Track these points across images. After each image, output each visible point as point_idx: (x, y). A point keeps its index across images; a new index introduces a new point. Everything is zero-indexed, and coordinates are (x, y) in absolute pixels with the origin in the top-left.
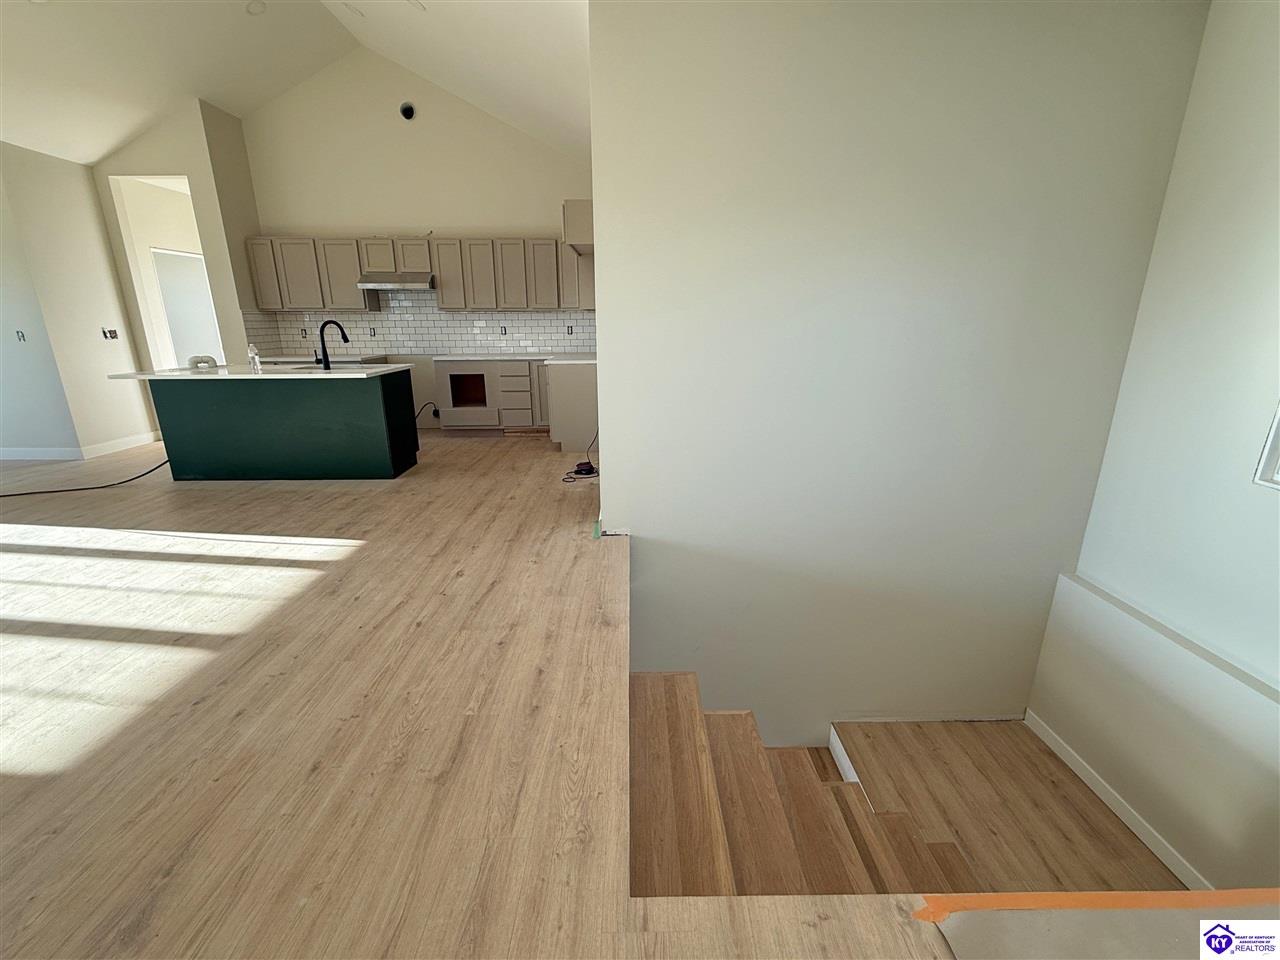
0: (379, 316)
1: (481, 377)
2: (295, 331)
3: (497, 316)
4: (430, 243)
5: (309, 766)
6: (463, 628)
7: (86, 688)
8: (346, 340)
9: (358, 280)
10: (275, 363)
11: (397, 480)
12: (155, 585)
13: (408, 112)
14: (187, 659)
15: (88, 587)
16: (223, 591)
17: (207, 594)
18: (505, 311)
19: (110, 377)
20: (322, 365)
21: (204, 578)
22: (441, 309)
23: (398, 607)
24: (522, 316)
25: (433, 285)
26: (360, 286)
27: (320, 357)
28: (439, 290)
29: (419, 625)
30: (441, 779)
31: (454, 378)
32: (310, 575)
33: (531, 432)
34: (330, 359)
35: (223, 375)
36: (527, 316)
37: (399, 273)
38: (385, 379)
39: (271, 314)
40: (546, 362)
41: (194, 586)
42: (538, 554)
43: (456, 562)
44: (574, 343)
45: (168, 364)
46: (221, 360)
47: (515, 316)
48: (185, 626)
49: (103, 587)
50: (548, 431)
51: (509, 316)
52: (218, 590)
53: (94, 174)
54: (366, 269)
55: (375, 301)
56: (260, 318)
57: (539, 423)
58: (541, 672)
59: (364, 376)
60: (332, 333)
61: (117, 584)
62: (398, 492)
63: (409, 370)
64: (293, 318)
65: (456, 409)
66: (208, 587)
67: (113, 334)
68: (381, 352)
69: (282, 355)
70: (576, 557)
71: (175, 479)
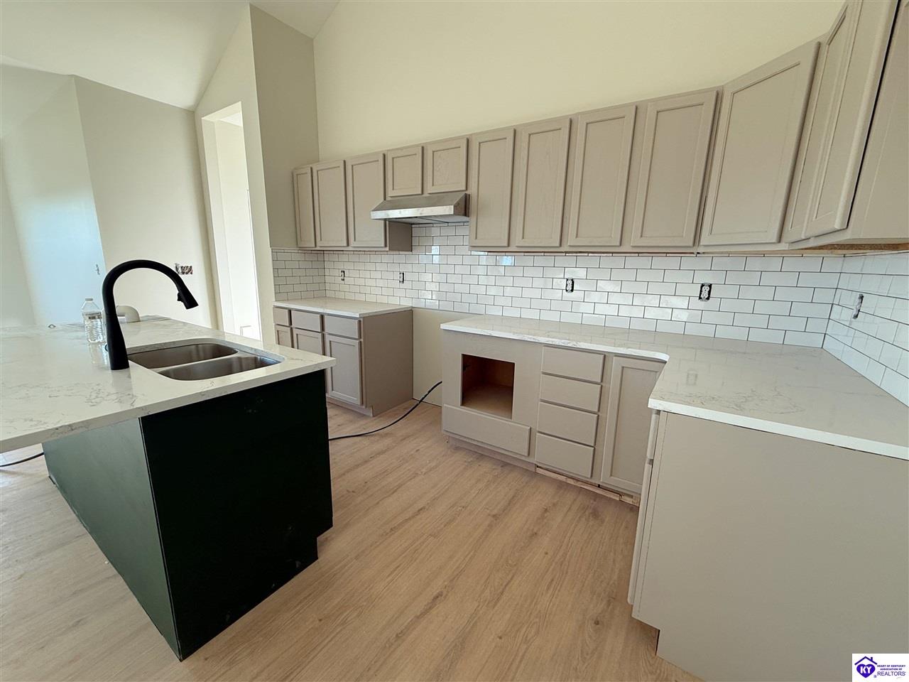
1: (510, 367)
2: (336, 272)
3: (561, 260)
4: (470, 143)
18: (577, 252)
22: (474, 248)
24: (607, 261)
26: (374, 216)
28: (473, 219)
31: (467, 361)
36: (619, 260)
37: (426, 195)
44: (708, 317)
47: (593, 260)
51: (583, 260)
54: (391, 190)
65: (465, 410)
67: (186, 270)
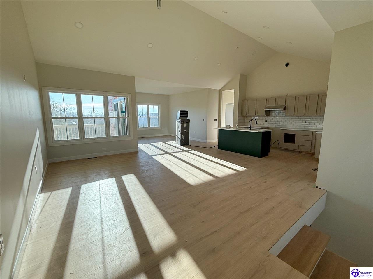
0: (269, 117)
2: (248, 120)
3: (305, 117)
4: (286, 98)
5: (221, 200)
6: (260, 192)
7: (198, 176)
8: (256, 123)
9: (265, 108)
10: (242, 127)
11: (262, 158)
12: (210, 165)
13: (287, 65)
14: (211, 178)
15: (202, 163)
16: (219, 169)
17: (217, 169)
19: (213, 128)
20: (250, 129)
21: (217, 167)
22: (286, 115)
23: (248, 183)
24: (314, 117)
25: (285, 109)
26: (265, 110)
27: (250, 127)
28: (286, 110)
29: (250, 188)
30: (241, 213)
31: (286, 135)
32: (234, 172)
33: (310, 154)
34: (252, 127)
35: (231, 129)
36: (316, 117)
37: (276, 106)
38: (263, 133)
39: (244, 117)
40: (317, 132)
41: (215, 167)
42: (290, 185)
43: (266, 179)
45: (223, 126)
46: (232, 126)
48: (212, 173)
49: (204, 163)
50: (314, 154)
52: (218, 169)
53: (220, 91)
54: (267, 105)
55: (268, 113)
56: (242, 117)
57: (313, 151)
58: (274, 208)
59: (258, 132)
60: (254, 121)
61: (205, 164)
62: (260, 161)
63: (271, 131)
64: (248, 117)
65: (285, 143)
66: (217, 168)
67: (216, 120)
68: (267, 126)
69: (244, 125)
70: (302, 190)
71: (219, 149)
